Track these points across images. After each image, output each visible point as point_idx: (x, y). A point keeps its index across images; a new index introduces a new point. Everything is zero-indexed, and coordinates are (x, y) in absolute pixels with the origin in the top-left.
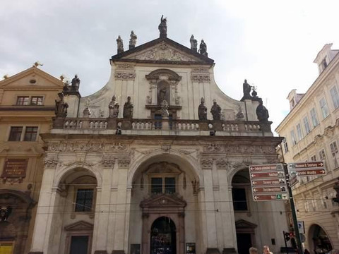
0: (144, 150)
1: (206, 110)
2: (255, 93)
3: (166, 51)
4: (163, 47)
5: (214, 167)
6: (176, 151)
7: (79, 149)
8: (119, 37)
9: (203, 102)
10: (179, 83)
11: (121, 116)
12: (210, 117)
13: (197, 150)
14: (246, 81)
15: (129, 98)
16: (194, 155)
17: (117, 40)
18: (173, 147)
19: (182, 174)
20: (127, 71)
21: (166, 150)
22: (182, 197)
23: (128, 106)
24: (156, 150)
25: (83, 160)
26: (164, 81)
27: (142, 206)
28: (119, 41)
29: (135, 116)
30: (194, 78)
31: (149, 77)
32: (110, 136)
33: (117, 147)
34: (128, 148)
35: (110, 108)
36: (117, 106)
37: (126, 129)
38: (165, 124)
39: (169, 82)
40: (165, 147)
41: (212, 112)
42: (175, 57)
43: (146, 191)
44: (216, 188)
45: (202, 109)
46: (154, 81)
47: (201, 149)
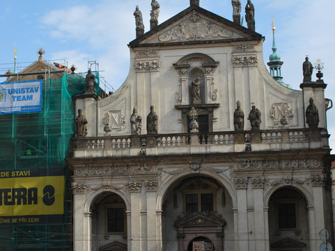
0: (171, 170)
1: (243, 117)
2: (320, 75)
3: (198, 24)
4: (195, 18)
5: (250, 186)
6: (206, 169)
7: (104, 172)
8: (137, 9)
9: (238, 107)
10: (217, 70)
11: (144, 131)
12: (247, 126)
13: (231, 167)
14: (307, 59)
15: (152, 108)
16: (228, 173)
17: (135, 14)
18: (204, 166)
19: (221, 190)
20: (150, 60)
21: (195, 170)
22: (221, 216)
23: (152, 119)
24: (185, 170)
25: (109, 183)
26: (196, 70)
27: (176, 226)
28: (137, 15)
29: (160, 131)
30: (236, 63)
31: (177, 67)
32: (134, 157)
33: (142, 168)
34: (154, 170)
35: (132, 122)
36: (139, 120)
37: (151, 147)
38: (195, 139)
39: (203, 70)
40: (195, 166)
41: (250, 118)
42: (210, 32)
43: (180, 210)
44: (250, 210)
45: (238, 115)
46: (185, 70)
47: (236, 167)
